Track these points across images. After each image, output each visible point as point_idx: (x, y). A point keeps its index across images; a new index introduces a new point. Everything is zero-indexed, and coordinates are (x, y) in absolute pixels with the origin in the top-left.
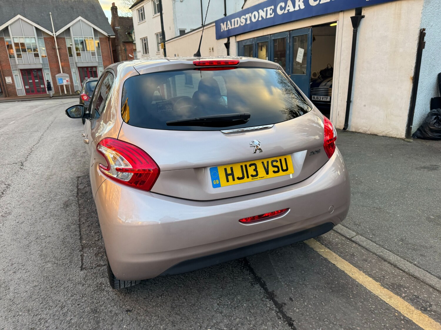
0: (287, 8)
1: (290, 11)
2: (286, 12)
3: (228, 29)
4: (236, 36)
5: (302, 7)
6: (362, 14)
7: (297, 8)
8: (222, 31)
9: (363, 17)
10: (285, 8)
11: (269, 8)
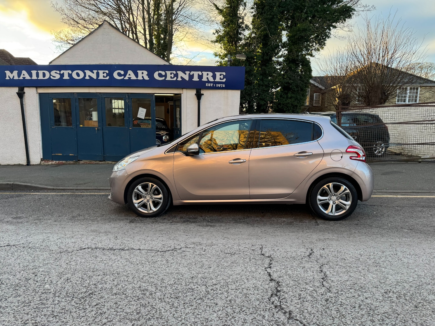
0: (127, 76)
1: (131, 79)
2: (126, 78)
3: (21, 78)
4: (37, 87)
5: (147, 78)
6: (202, 93)
7: (140, 78)
8: (7, 78)
9: (203, 94)
10: (125, 75)
11: (101, 72)
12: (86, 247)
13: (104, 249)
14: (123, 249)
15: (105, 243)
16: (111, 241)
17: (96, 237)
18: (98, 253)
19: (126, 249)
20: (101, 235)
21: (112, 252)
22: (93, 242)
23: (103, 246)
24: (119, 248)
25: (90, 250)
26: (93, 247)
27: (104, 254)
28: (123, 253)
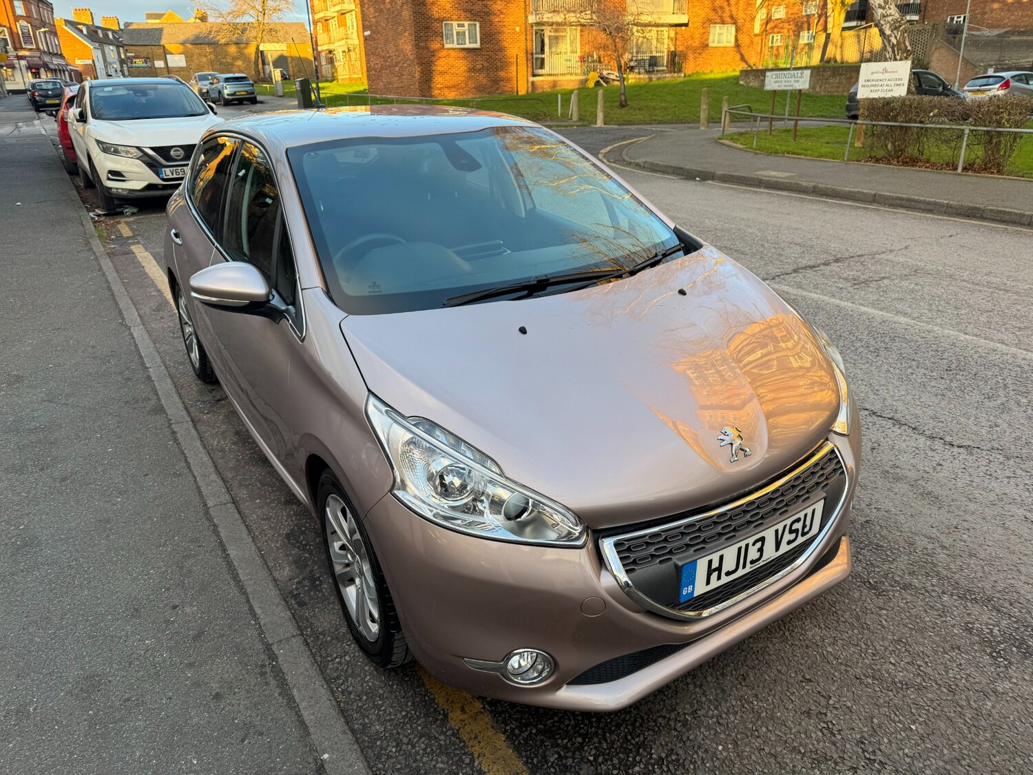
12: (956, 450)
13: (914, 429)
14: (874, 413)
15: (908, 443)
16: (891, 443)
17: (927, 469)
18: (929, 426)
19: (867, 413)
20: (913, 475)
21: (897, 416)
22: (937, 458)
23: (915, 436)
24: (880, 418)
25: (948, 439)
26: (938, 445)
27: (917, 417)
28: (877, 407)
